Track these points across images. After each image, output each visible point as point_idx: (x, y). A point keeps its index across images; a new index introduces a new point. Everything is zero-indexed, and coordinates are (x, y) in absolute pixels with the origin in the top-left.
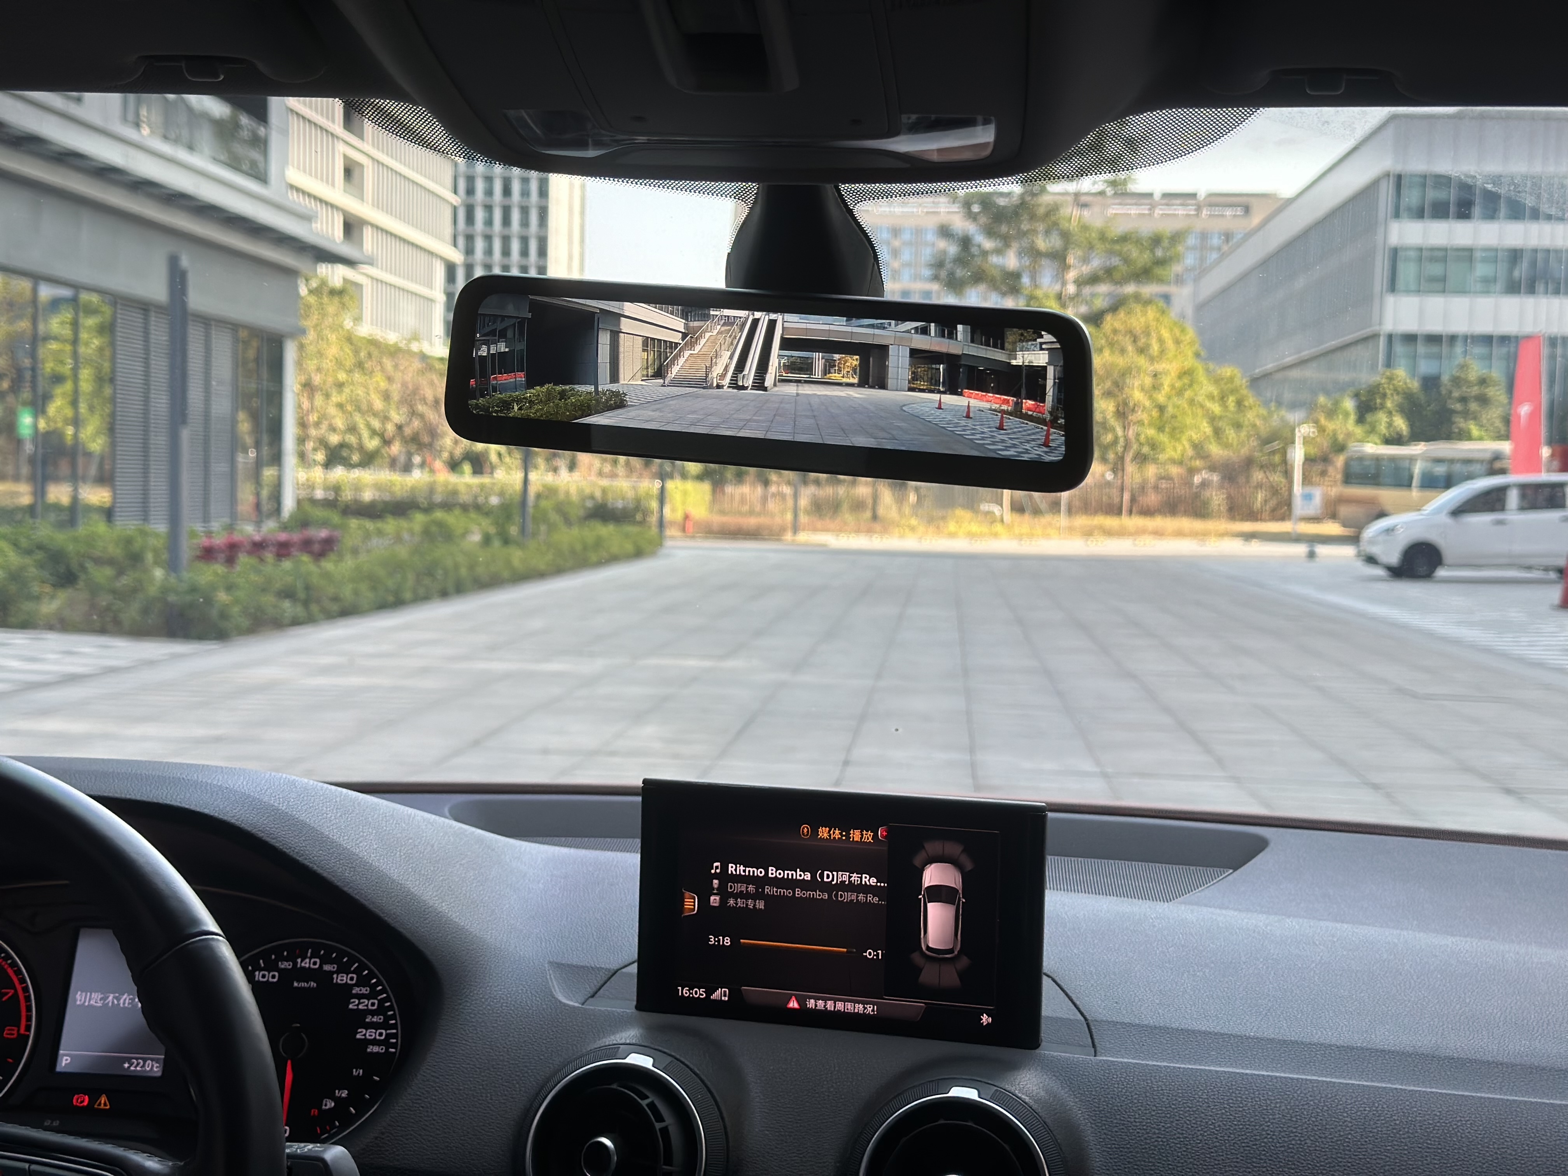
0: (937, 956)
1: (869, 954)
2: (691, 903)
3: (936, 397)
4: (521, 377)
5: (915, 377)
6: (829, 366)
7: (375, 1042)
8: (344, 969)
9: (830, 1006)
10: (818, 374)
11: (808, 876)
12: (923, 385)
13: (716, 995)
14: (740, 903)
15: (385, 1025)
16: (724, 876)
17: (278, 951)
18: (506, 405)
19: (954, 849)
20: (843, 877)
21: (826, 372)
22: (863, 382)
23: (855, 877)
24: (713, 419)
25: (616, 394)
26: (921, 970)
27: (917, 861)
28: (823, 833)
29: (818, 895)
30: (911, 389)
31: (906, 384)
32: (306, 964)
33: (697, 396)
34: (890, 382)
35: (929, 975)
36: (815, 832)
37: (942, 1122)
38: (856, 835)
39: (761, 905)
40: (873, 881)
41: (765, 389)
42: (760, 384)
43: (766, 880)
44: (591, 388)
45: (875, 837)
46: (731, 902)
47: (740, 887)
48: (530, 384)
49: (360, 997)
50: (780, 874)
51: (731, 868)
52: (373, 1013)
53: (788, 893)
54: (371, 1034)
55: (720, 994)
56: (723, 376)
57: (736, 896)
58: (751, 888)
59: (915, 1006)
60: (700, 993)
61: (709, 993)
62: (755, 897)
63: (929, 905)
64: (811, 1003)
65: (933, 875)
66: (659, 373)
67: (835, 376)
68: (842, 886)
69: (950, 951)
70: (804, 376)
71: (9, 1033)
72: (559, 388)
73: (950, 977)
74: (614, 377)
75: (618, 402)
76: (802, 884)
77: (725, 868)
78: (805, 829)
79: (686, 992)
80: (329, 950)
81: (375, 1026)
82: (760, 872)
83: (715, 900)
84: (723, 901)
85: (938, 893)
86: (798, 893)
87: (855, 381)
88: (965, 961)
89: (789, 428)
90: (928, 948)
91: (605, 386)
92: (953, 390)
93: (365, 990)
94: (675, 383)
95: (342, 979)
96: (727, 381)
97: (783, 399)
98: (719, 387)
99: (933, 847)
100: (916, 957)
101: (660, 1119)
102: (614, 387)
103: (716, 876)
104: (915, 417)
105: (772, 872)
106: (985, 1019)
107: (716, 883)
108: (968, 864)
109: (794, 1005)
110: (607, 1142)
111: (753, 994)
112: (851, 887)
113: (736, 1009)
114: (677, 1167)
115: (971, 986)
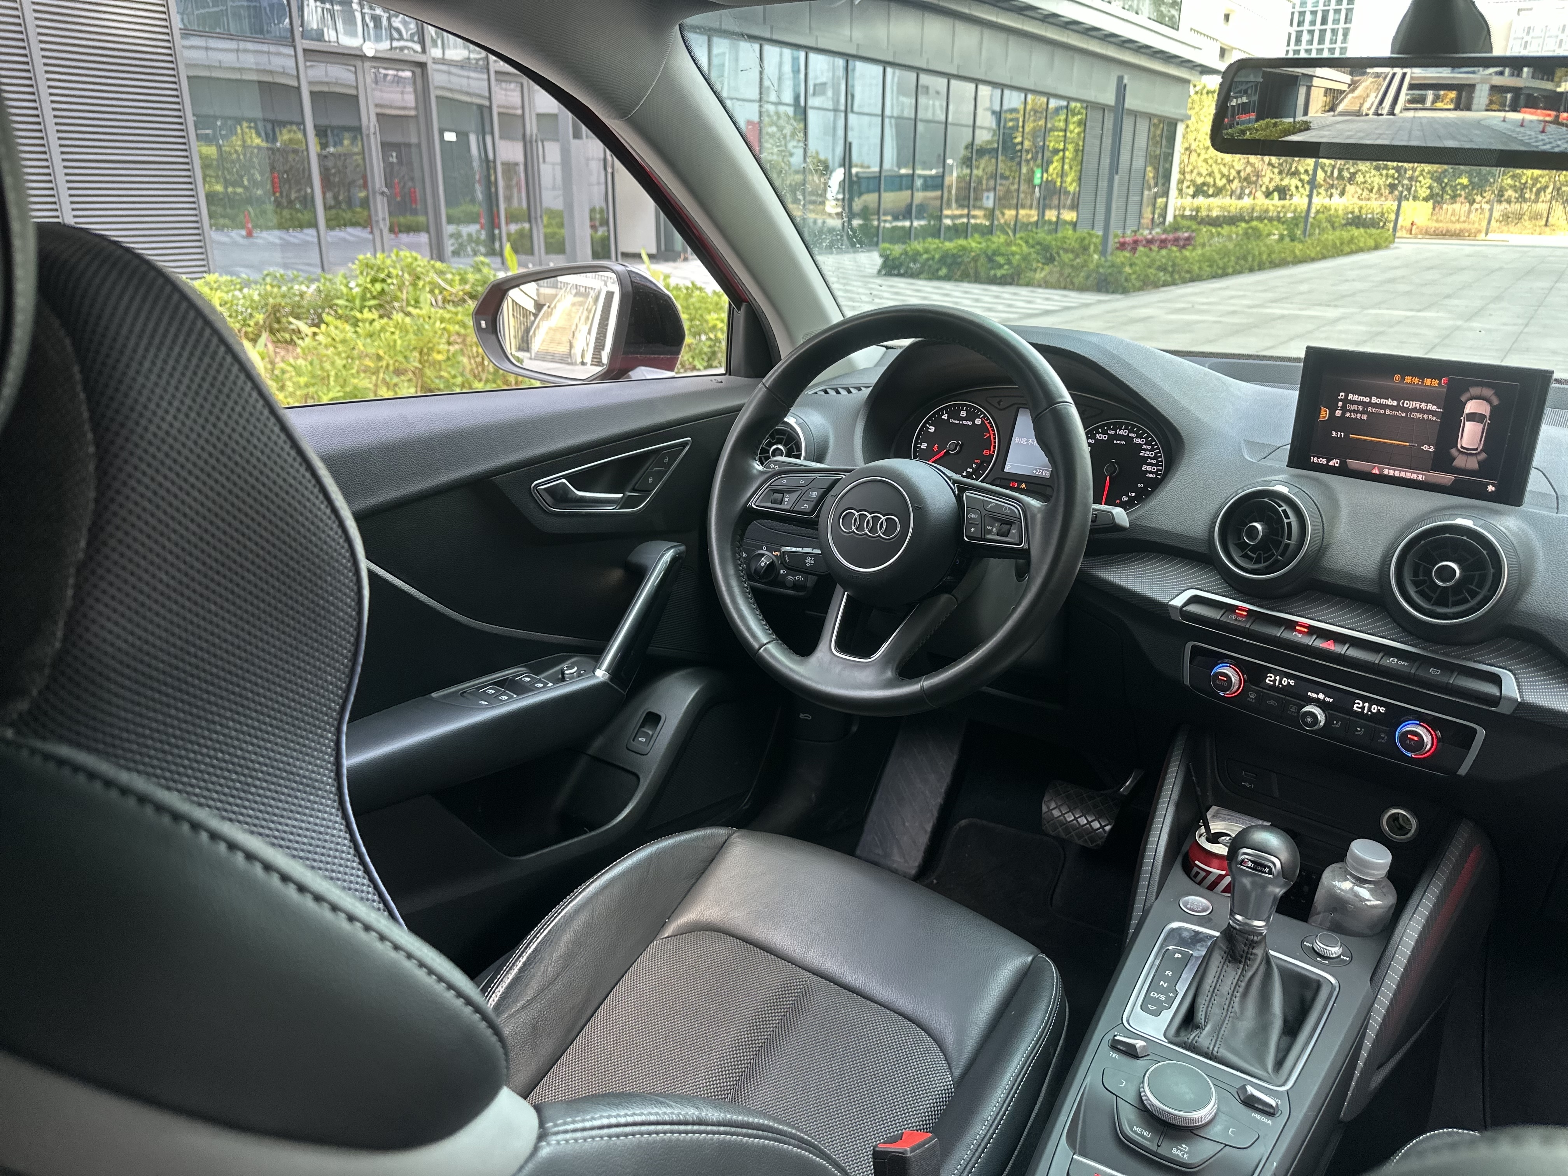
0: (1467, 453)
1: (1425, 448)
2: (1325, 414)
3: (1502, 114)
4: (1253, 116)
5: (1491, 102)
6: (1437, 98)
7: (1151, 472)
8: (1139, 436)
9: (1397, 474)
10: (1428, 104)
11: (1395, 403)
12: (1494, 107)
13: (1331, 463)
14: (1353, 415)
15: (1157, 465)
16: (1346, 401)
17: (1108, 425)
18: (1243, 132)
19: (1488, 392)
20: (1416, 405)
21: (1434, 102)
22: (1457, 108)
23: (1423, 405)
24: (1361, 134)
25: (1306, 122)
26: (1454, 459)
27: (1463, 399)
28: (1408, 379)
29: (1399, 414)
30: (1487, 110)
31: (1484, 107)
32: (1121, 432)
33: (1352, 121)
34: (1474, 107)
35: (1460, 462)
36: (1403, 379)
37: (1448, 535)
38: (1428, 382)
39: (1365, 417)
40: (1434, 408)
41: (1394, 115)
42: (1391, 113)
43: (1370, 404)
44: (1291, 120)
45: (1440, 384)
46: (1348, 414)
47: (1355, 407)
48: (1257, 120)
49: (1145, 450)
50: (1379, 401)
51: (1350, 396)
52: (1151, 458)
53: (1382, 412)
54: (1149, 468)
55: (1335, 463)
56: (1369, 109)
57: (1350, 411)
58: (1361, 408)
59: (1447, 478)
60: (1323, 461)
61: (1328, 461)
62: (1361, 413)
63: (1467, 423)
64: (1386, 472)
65: (1471, 407)
66: (1332, 109)
67: (1439, 105)
68: (1415, 410)
69: (1476, 449)
70: (1419, 106)
71: (986, 453)
72: (1273, 121)
73: (1472, 464)
74: (1306, 113)
75: (1306, 127)
76: (1391, 408)
77: (1346, 396)
78: (1397, 377)
79: (1315, 460)
80: (1134, 426)
81: (1152, 464)
82: (1367, 400)
83: (1338, 413)
84: (1343, 414)
85: (1472, 417)
86: (1388, 412)
87: (1452, 106)
88: (1483, 456)
89: (1406, 138)
90: (1463, 447)
91: (1300, 118)
92: (1515, 108)
93: (1149, 447)
94: (1342, 114)
95: (1137, 441)
96: (1371, 112)
97: (1405, 120)
98: (1367, 115)
99: (1475, 391)
100: (1453, 451)
101: (1287, 517)
102: (1305, 119)
103: (1341, 400)
104: (1488, 127)
105: (1374, 400)
106: (1491, 488)
107: (1340, 404)
108: (1496, 402)
109: (1376, 471)
110: (1258, 526)
111: (1353, 464)
112: (1420, 411)
113: (1343, 471)
114: (1293, 542)
115: (1485, 470)
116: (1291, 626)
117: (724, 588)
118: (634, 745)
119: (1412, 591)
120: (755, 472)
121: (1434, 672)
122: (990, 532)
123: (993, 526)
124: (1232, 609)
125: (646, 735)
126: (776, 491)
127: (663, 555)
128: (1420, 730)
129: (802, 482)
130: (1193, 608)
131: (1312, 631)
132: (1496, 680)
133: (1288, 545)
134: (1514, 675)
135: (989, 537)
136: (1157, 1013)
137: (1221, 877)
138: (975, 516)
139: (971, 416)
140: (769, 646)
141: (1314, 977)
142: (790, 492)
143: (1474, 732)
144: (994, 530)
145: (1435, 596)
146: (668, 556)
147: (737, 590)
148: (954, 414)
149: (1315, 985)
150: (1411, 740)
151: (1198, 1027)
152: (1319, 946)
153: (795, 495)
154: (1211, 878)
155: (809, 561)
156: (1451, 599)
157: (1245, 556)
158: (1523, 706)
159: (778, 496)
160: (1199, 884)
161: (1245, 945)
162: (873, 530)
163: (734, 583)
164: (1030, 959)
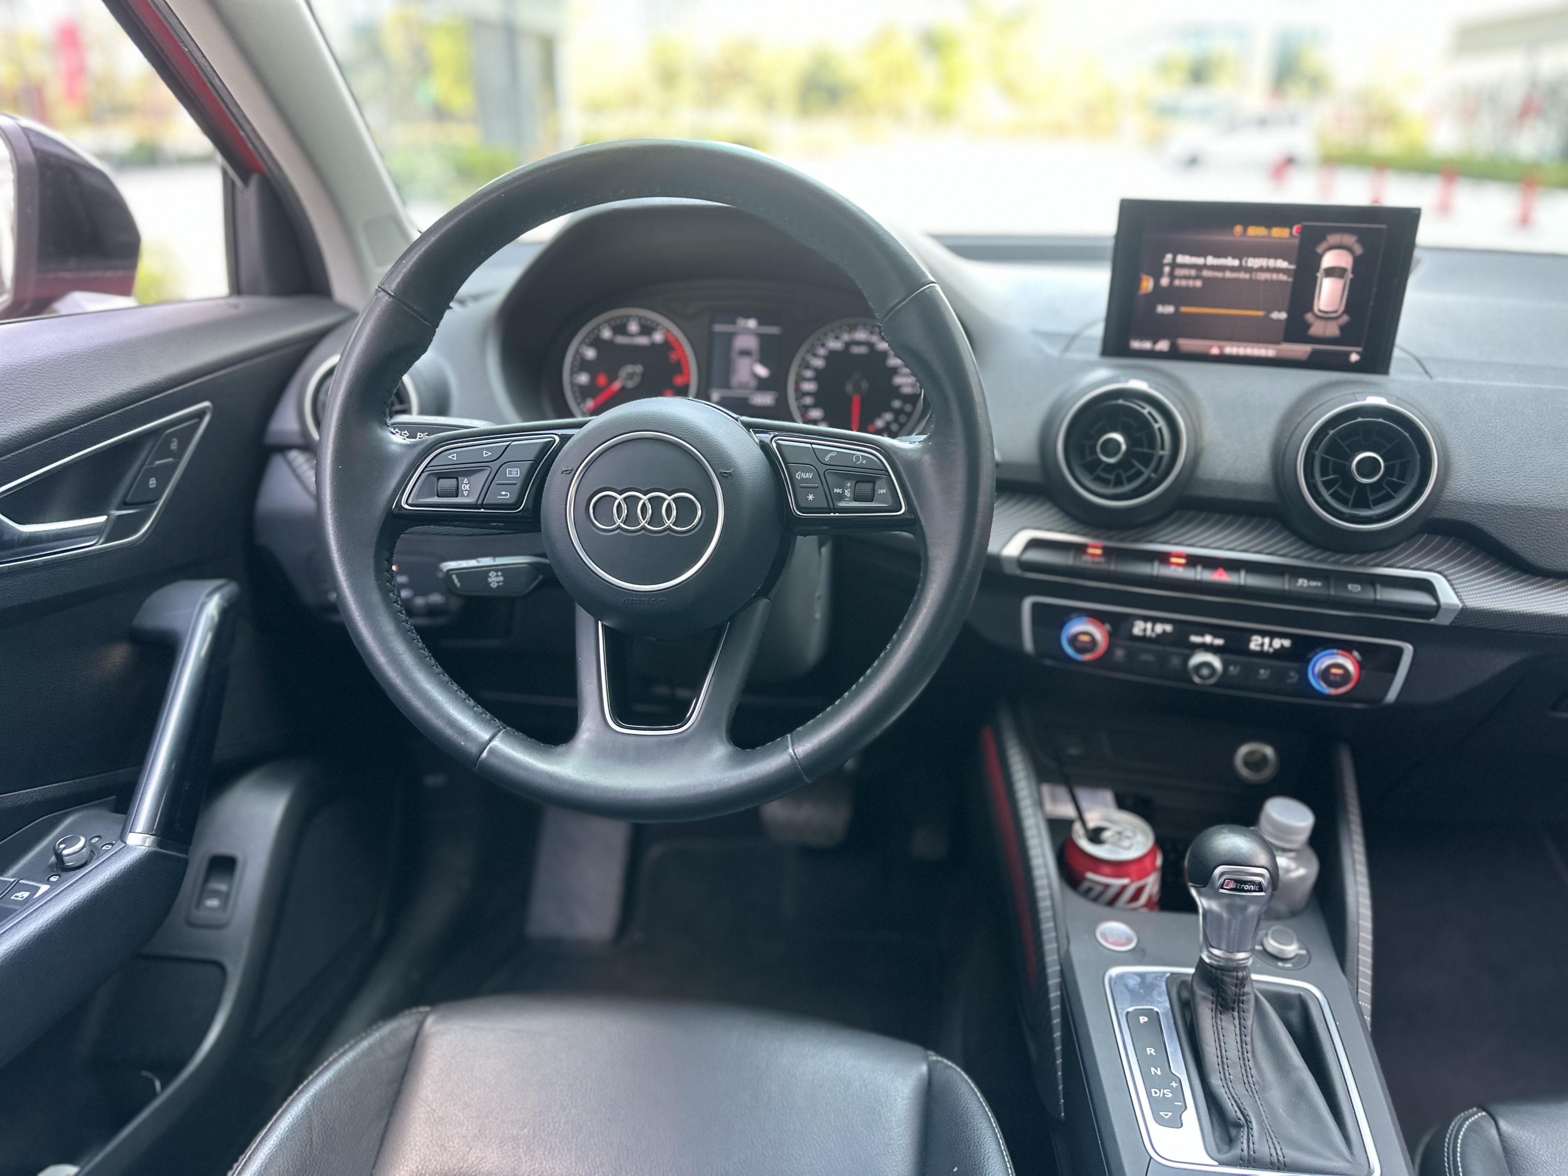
0: (1326, 317)
1: (1275, 315)
2: (1147, 284)
9: (1242, 351)
11: (1236, 263)
13: (1158, 347)
14: (1184, 283)
16: (1174, 265)
19: (1350, 240)
20: (1262, 262)
23: (1271, 262)
26: (1311, 326)
27: (1319, 250)
28: (1250, 231)
29: (1242, 275)
32: (859, 336)
35: (1317, 329)
36: (1245, 231)
37: (1360, 419)
38: (1274, 233)
39: (1199, 283)
40: (1285, 264)
43: (1205, 267)
45: (1291, 234)
46: (1177, 282)
47: (1185, 272)
50: (1216, 262)
51: (1181, 259)
53: (1219, 275)
55: (1163, 345)
57: (1181, 278)
58: (1193, 273)
59: (1301, 350)
60: (1147, 345)
61: (1154, 344)
62: (1194, 278)
63: (1325, 280)
64: (1229, 350)
65: (1329, 260)
68: (1261, 269)
69: (1336, 312)
73: (1332, 329)
76: (1233, 269)
77: (1174, 259)
78: (1238, 229)
79: (1137, 344)
82: (1200, 261)
83: (1165, 281)
84: (1171, 282)
85: (1331, 272)
86: (1228, 274)
88: (1345, 319)
90: (1320, 311)
99: (1333, 239)
100: (1309, 317)
101: (1156, 421)
103: (1168, 264)
105: (1211, 260)
106: (1354, 357)
107: (1167, 269)
108: (1359, 250)
109: (1215, 351)
110: (1118, 437)
111: (1186, 344)
112: (1268, 270)
113: (1175, 354)
114: (1166, 452)
115: (1347, 336)
116: (1164, 558)
117: (381, 659)
118: (199, 915)
119: (1326, 495)
120: (394, 448)
121: (1354, 589)
122: (841, 497)
123: (843, 487)
124: (1080, 549)
125: (215, 894)
126: (441, 476)
127: (203, 605)
128: (1341, 660)
129: (486, 454)
130: (1035, 556)
131: (1193, 561)
132: (1427, 587)
133: (1161, 458)
134: (1445, 577)
135: (842, 504)
136: (1176, 1123)
137: (1124, 888)
138: (809, 476)
139: (647, 329)
140: (496, 743)
141: (1294, 992)
142: (468, 473)
143: (1399, 651)
144: (847, 493)
145: (1352, 497)
146: (212, 608)
147: (408, 659)
148: (620, 329)
149: (1297, 1003)
150: (1335, 675)
151: (1238, 1126)
152: (1272, 945)
153: (480, 478)
154: (1111, 892)
155: (495, 580)
156: (1371, 498)
157: (1098, 479)
158: (1465, 612)
159: (447, 484)
160: (1095, 900)
161: (1236, 986)
162: (656, 519)
163: (400, 646)
164: (924, 1068)
